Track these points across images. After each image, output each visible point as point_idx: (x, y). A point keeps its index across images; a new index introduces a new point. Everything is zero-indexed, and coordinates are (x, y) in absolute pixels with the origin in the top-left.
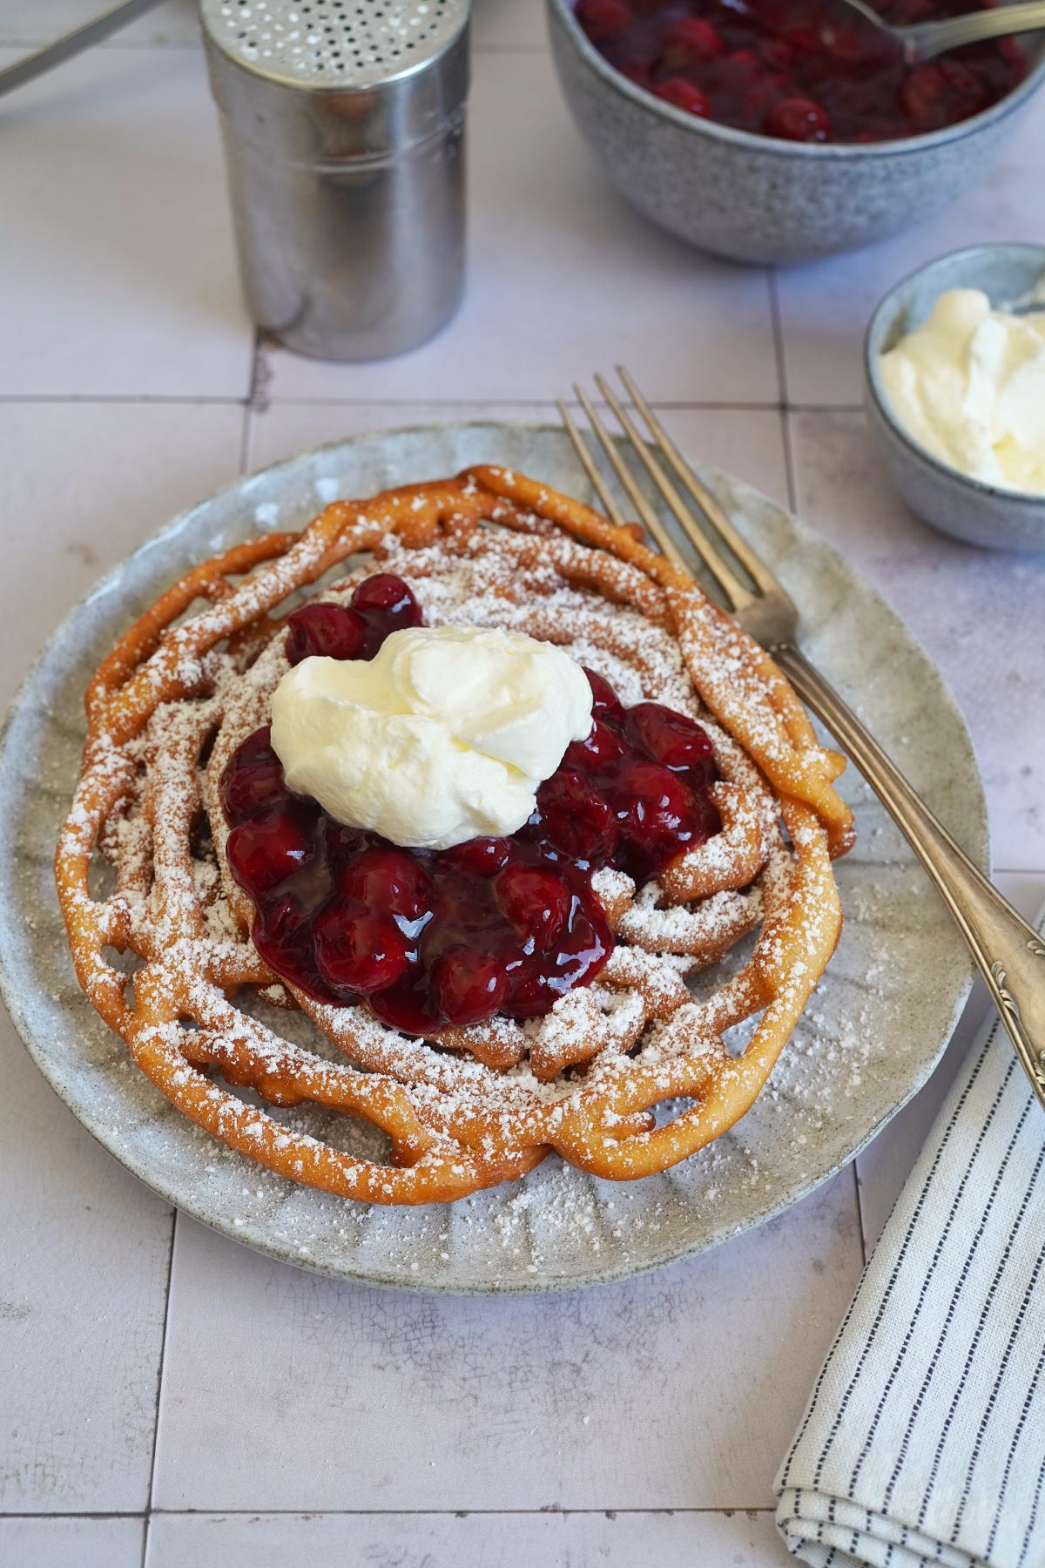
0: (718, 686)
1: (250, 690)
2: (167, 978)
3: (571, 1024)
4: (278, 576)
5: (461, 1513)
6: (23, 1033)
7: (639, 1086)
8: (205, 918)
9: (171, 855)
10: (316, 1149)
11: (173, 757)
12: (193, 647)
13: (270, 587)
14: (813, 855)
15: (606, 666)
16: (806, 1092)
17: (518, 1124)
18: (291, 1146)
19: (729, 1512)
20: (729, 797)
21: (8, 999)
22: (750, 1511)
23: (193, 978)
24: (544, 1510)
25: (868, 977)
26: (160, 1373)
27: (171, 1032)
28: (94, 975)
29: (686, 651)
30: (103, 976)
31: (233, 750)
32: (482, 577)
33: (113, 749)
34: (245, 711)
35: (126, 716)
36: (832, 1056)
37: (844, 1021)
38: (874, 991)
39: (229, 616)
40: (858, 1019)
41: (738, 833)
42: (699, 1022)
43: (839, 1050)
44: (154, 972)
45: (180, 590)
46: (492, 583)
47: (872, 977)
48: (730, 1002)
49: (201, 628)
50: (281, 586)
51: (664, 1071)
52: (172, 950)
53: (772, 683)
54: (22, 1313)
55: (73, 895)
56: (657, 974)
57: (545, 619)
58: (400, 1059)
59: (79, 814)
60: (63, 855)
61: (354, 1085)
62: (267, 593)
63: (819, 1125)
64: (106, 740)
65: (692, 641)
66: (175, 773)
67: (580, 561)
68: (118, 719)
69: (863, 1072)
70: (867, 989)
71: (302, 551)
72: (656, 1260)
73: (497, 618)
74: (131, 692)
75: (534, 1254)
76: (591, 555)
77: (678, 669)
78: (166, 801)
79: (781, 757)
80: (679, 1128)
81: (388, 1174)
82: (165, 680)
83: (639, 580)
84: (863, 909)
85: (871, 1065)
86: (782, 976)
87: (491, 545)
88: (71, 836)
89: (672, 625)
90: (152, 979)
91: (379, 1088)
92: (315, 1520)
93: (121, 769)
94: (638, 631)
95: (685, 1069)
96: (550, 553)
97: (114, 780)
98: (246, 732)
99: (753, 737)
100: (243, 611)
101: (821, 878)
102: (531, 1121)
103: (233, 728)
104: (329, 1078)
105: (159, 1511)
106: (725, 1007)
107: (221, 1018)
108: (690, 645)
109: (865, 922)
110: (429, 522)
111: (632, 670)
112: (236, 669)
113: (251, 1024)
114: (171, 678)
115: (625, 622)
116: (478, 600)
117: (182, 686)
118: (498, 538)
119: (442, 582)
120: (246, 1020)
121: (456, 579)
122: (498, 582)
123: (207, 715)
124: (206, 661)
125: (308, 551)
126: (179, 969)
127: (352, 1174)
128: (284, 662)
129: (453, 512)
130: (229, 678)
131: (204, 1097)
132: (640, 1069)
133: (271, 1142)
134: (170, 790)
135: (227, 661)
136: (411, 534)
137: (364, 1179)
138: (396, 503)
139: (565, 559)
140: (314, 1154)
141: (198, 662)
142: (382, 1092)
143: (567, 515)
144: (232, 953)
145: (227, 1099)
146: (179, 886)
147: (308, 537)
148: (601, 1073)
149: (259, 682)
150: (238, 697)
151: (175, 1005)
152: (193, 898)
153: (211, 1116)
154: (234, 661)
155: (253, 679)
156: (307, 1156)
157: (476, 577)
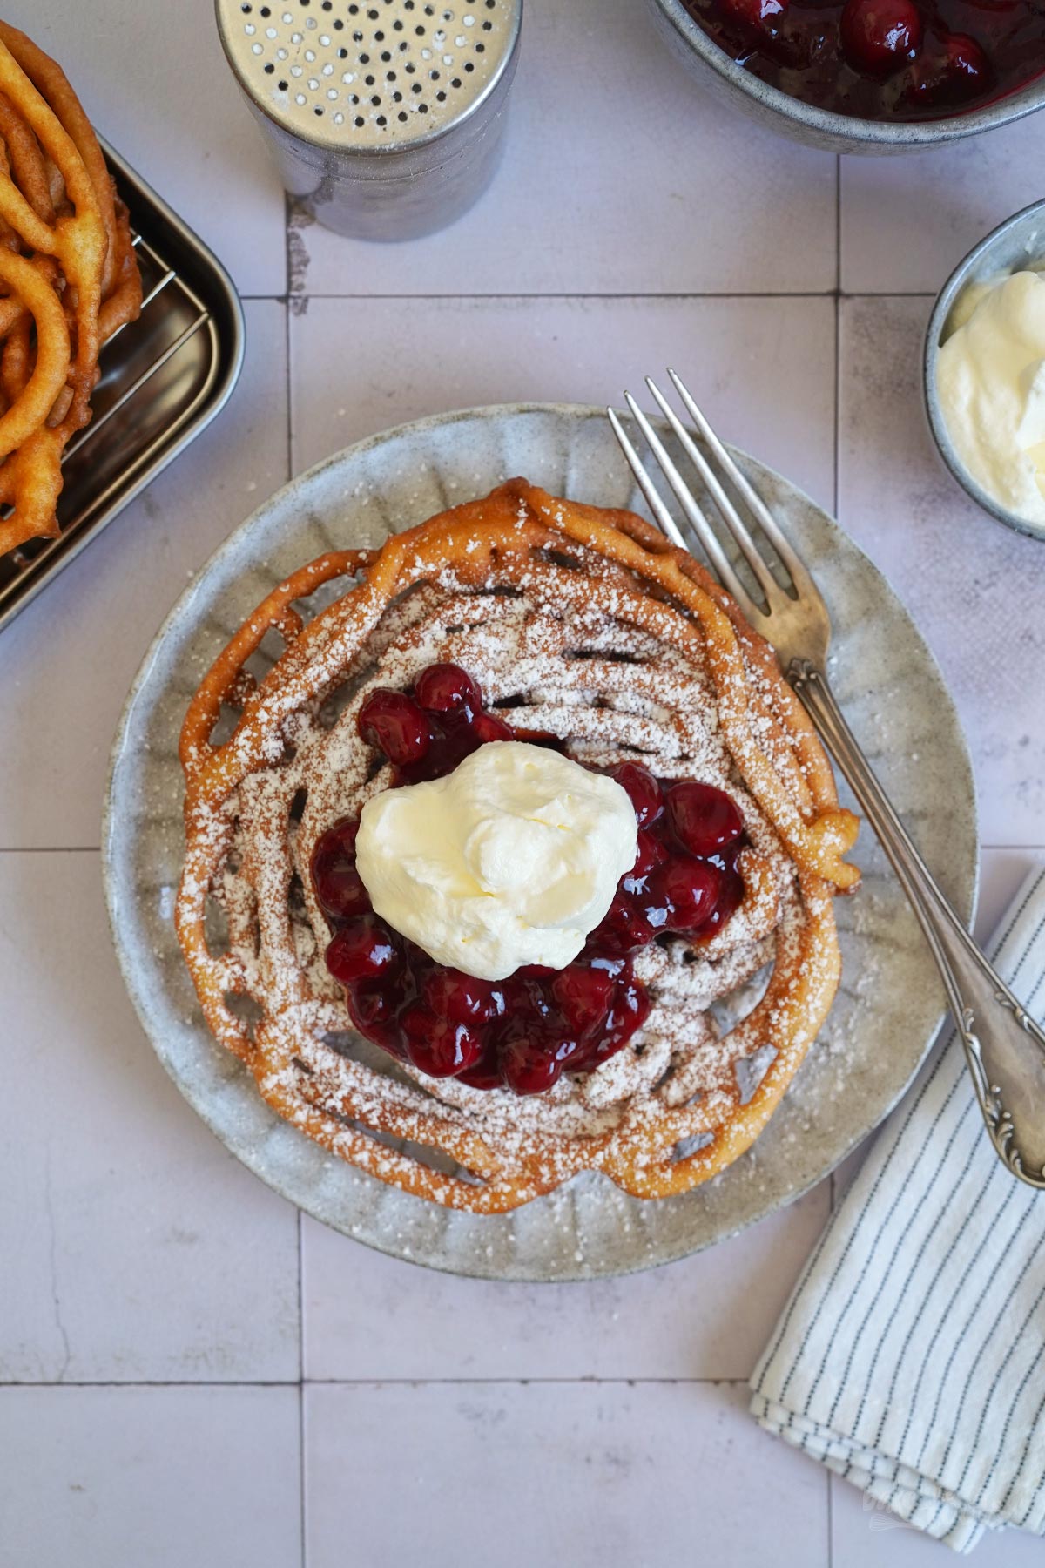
0: (749, 760)
1: (330, 774)
2: (283, 1039)
3: (612, 1083)
4: (345, 645)
5: (524, 1382)
6: (170, 1072)
7: (665, 1137)
8: (307, 975)
9: (276, 939)
10: (411, 1173)
11: (267, 837)
12: (274, 725)
13: (339, 657)
15: (649, 733)
16: (799, 1092)
17: (569, 1162)
18: (392, 1171)
19: (717, 1382)
20: (752, 874)
22: (733, 1382)
23: (303, 1039)
24: (584, 1379)
25: (859, 987)
26: (299, 1283)
27: (289, 1076)
28: (222, 1029)
29: (723, 716)
30: (229, 1029)
31: (319, 835)
32: (535, 643)
33: (212, 816)
34: (326, 794)
35: (221, 792)
36: (822, 1059)
37: (835, 1025)
38: (862, 1001)
39: (304, 692)
40: (846, 1024)
41: (759, 913)
42: (715, 1064)
43: (829, 1054)
44: (271, 1035)
45: (253, 634)
46: (544, 650)
47: (863, 986)
48: (742, 1048)
49: (280, 709)
50: (349, 654)
51: (686, 1124)
52: (284, 1017)
53: (799, 737)
54: (192, 1239)
55: (196, 958)
56: (683, 1032)
57: (594, 679)
58: (474, 1103)
59: (192, 887)
60: (183, 924)
61: (440, 1139)
62: (336, 663)
63: (807, 1127)
64: (205, 809)
65: (727, 707)
66: (270, 854)
67: (626, 613)
68: (214, 795)
69: (847, 1078)
70: (857, 998)
71: (366, 614)
72: (672, 1258)
73: (550, 681)
74: (223, 770)
75: (579, 1234)
76: (639, 606)
77: (714, 730)
78: (266, 885)
79: (801, 843)
80: (695, 1169)
81: (468, 1196)
82: (252, 759)
83: (681, 631)
84: (861, 920)
85: (853, 1074)
86: (786, 1042)
87: (542, 588)
88: (187, 907)
89: (713, 689)
90: (270, 1042)
91: (460, 1144)
92: (420, 1387)
93: (221, 836)
94: (679, 688)
95: (702, 1121)
96: (599, 603)
97: (217, 849)
98: (331, 818)
99: (777, 818)
100: (316, 686)
101: (827, 951)
102: (579, 1160)
103: (317, 811)
104: (419, 1132)
105: (310, 1381)
106: (737, 1052)
107: (329, 1071)
108: (726, 711)
109: (861, 934)
110: (482, 561)
111: (672, 728)
112: (311, 725)
113: (353, 1069)
114: (257, 757)
115: (667, 677)
116: (531, 662)
117: (267, 760)
118: (550, 581)
119: (497, 635)
120: (348, 1067)
121: (510, 630)
122: (551, 649)
123: (292, 785)
124: (285, 726)
125: (371, 613)
126: (292, 1032)
127: (440, 1195)
128: (357, 741)
129: (505, 549)
130: (307, 737)
131: (320, 1131)
132: (666, 1120)
133: (376, 1167)
134: (267, 872)
135: (304, 720)
136: (466, 573)
137: (449, 1198)
138: (451, 543)
139: (613, 610)
140: (409, 1177)
141: (279, 734)
142: (463, 1148)
143: (615, 555)
144: (334, 1018)
145: (338, 1130)
146: (285, 965)
147: (370, 598)
148: (634, 1119)
149: (337, 766)
150: (319, 778)
151: (291, 1058)
152: (297, 972)
153: (326, 1145)
154: (309, 716)
155: (331, 760)
156: (404, 1178)
157: (529, 642)
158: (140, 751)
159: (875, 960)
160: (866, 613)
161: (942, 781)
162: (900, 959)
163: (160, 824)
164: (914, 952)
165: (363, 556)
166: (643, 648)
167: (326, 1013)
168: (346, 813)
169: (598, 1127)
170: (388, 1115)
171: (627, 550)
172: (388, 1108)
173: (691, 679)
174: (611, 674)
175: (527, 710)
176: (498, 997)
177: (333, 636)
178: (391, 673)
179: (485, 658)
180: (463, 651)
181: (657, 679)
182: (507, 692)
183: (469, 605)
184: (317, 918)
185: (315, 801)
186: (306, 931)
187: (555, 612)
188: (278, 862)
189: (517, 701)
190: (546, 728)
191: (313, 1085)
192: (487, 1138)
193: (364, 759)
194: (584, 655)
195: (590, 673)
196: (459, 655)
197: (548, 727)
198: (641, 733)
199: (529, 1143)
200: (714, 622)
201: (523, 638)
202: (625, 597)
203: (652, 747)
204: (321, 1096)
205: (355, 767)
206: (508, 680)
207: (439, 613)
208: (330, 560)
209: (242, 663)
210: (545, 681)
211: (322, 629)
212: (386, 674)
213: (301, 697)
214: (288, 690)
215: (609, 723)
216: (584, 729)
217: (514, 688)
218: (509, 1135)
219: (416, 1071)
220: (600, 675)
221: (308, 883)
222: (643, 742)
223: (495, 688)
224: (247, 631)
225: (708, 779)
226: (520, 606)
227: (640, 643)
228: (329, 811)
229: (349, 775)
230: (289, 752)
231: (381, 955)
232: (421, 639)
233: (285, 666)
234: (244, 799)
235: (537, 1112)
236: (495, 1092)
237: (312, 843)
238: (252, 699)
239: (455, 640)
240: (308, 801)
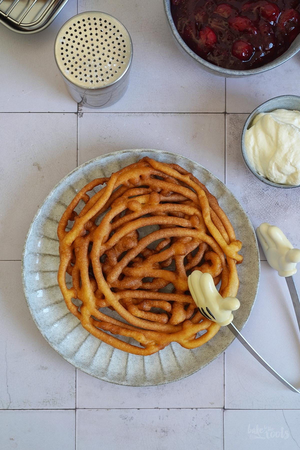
5: (138, 409)
19: (192, 409)
22: (196, 409)
24: (155, 408)
54: (46, 368)
92: (109, 410)
105: (78, 408)
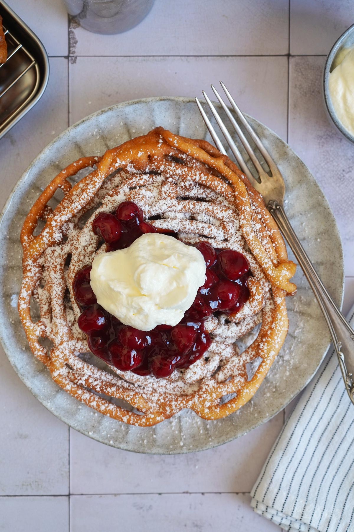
0: (252, 241)
1: (81, 247)
2: (61, 356)
3: (195, 373)
4: (88, 194)
5: (160, 494)
6: (15, 370)
7: (217, 395)
8: (71, 330)
9: (58, 315)
10: (113, 410)
11: (55, 273)
12: (58, 227)
13: (85, 199)
14: (281, 309)
15: (211, 230)
16: (271, 376)
17: (178, 405)
18: (105, 409)
19: (237, 493)
20: (253, 287)
21: (9, 358)
22: (244, 493)
23: (69, 356)
24: (184, 493)
25: (295, 333)
26: (69, 455)
27: (64, 371)
28: (36, 352)
29: (241, 223)
30: (39, 351)
31: (77, 272)
32: (165, 193)
33: (33, 265)
34: (79, 255)
35: (36, 255)
36: (281, 363)
37: (286, 349)
38: (297, 339)
39: (71, 213)
40: (290, 348)
41: (255, 303)
42: (237, 365)
43: (283, 361)
44: (56, 354)
45: (51, 190)
46: (169, 196)
47: (297, 333)
48: (248, 358)
49: (60, 220)
50: (89, 198)
51: (225, 389)
52: (62, 347)
53: (272, 232)
54: (26, 437)
55: (26, 323)
56: (225, 352)
57: (189, 208)
58: (139, 381)
59: (25, 294)
60: (21, 309)
61: (125, 396)
62: (84, 202)
63: (274, 390)
64: (30, 262)
65: (243, 219)
66: (56, 280)
67: (203, 181)
68: (34, 256)
69: (290, 370)
70: (294, 338)
72: (219, 444)
73: (171, 209)
74: (37, 246)
75: (182, 434)
76: (208, 178)
77: (238, 228)
78: (55, 292)
79: (273, 275)
80: (229, 408)
81: (137, 419)
82: (49, 241)
83: (225, 188)
84: (296, 306)
85: (293, 368)
86: (266, 356)
87: (168, 171)
88: (23, 302)
89: (237, 211)
90: (56, 357)
91: (133, 398)
92: (118, 496)
93: (37, 273)
94: (224, 212)
95: (232, 388)
96: (191, 177)
97: (35, 278)
98: (81, 265)
99: (263, 264)
100: (76, 211)
101: (283, 319)
102: (182, 405)
103: (76, 262)
104: (117, 393)
105: (73, 494)
106: (246, 360)
107: (80, 369)
108: (243, 221)
109: (297, 312)
110: (144, 160)
111: (221, 228)
112: (74, 227)
113: (90, 368)
114: (51, 240)
115: (219, 207)
116: (164, 201)
117: (56, 242)
118: (172, 168)
119: (150, 190)
120: (88, 367)
121: (155, 188)
122: (171, 196)
123: (66, 252)
124: (63, 228)
125: (99, 181)
126: (65, 353)
127: (125, 419)
128: (92, 233)
129: (154, 155)
130: (72, 232)
131: (76, 393)
132: (217, 388)
133: (99, 408)
134: (55, 287)
135: (71, 225)
136: (137, 165)
137: (129, 421)
138: (132, 153)
139: (197, 180)
140: (113, 412)
141: (60, 231)
142: (134, 400)
143: (198, 157)
144: (82, 347)
145: (84, 393)
146: (62, 325)
147: (98, 175)
148: (204, 388)
149: (84, 244)
150: (77, 249)
151: (64, 364)
152: (67, 328)
153: (79, 399)
154: (73, 224)
155: (81, 241)
156: (111, 412)
157: (163, 193)
158: (5, 238)
159: (302, 322)
160: (300, 182)
161: (330, 250)
162: (312, 322)
163: (13, 269)
164: (318, 319)
165: (96, 159)
166: (210, 196)
167: (79, 345)
168: (87, 263)
169: (190, 391)
170: (104, 387)
171: (203, 156)
172: (104, 384)
173: (229, 208)
174: (196, 206)
175: (162, 221)
176: (148, 338)
177: (83, 191)
178: (107, 206)
179: (145, 199)
180: (136, 197)
181: (215, 208)
182: (154, 213)
183: (139, 178)
184: (75, 306)
185: (75, 258)
186: (71, 311)
187: (174, 181)
188: (59, 283)
189: (158, 217)
190: (169, 228)
191: (73, 374)
192: (144, 396)
193: (95, 241)
194: (185, 198)
195: (187, 206)
196: (134, 198)
197: (170, 227)
198: (208, 230)
199: (162, 397)
200: (238, 185)
201: (160, 191)
202: (202, 175)
203: (213, 236)
204: (76, 379)
205: (91, 244)
206: (154, 208)
207: (127, 181)
208: (82, 160)
209: (47, 202)
210: (169, 209)
211: (79, 188)
212: (105, 206)
213: (69, 215)
214: (64, 213)
215: (195, 226)
216: (185, 228)
217: (156, 212)
218: (153, 395)
219: (115, 369)
220: (192, 206)
221: (72, 292)
222: (209, 234)
223: (149, 212)
224: (48, 189)
225: (235, 249)
226: (159, 179)
227: (208, 194)
228: (80, 262)
229: (89, 248)
230: (65, 239)
231: (101, 321)
232: (119, 192)
233: (64, 203)
234: (46, 258)
235: (165, 385)
236: (148, 377)
237: (73, 276)
238: (49, 217)
239: (133, 192)
240: (72, 258)
